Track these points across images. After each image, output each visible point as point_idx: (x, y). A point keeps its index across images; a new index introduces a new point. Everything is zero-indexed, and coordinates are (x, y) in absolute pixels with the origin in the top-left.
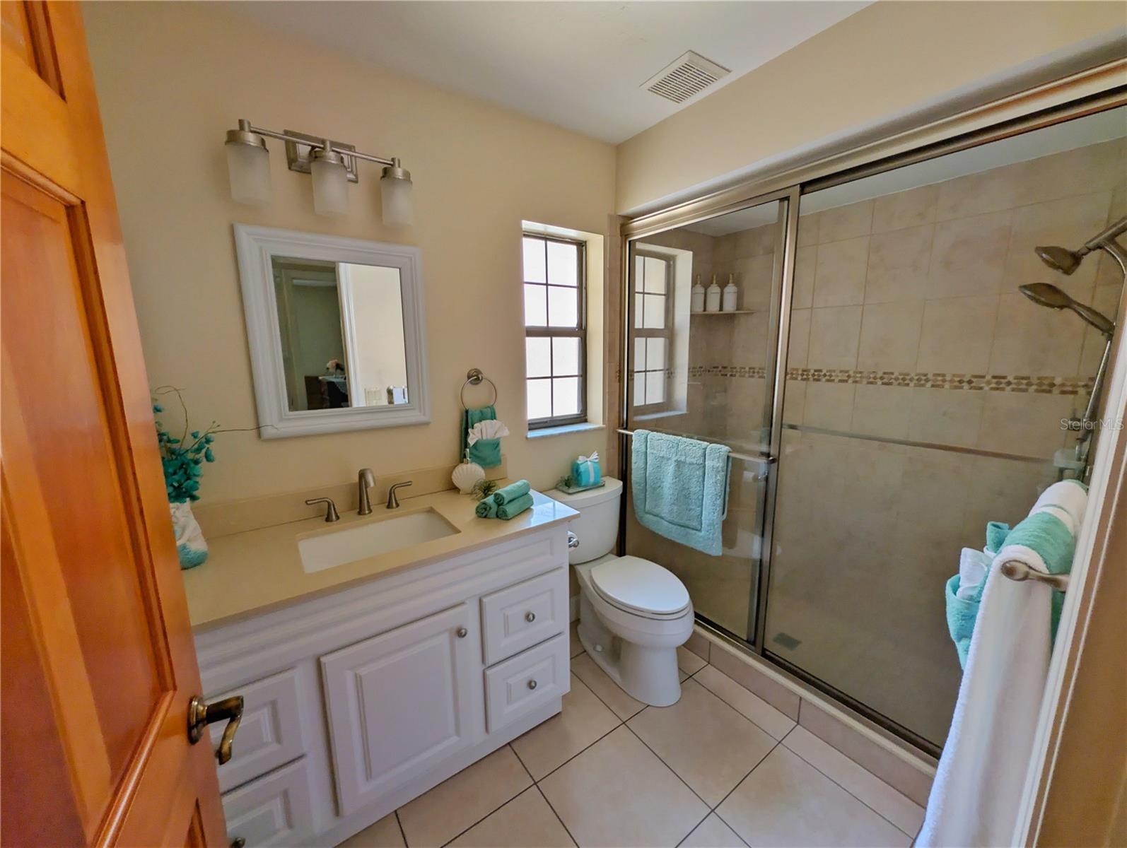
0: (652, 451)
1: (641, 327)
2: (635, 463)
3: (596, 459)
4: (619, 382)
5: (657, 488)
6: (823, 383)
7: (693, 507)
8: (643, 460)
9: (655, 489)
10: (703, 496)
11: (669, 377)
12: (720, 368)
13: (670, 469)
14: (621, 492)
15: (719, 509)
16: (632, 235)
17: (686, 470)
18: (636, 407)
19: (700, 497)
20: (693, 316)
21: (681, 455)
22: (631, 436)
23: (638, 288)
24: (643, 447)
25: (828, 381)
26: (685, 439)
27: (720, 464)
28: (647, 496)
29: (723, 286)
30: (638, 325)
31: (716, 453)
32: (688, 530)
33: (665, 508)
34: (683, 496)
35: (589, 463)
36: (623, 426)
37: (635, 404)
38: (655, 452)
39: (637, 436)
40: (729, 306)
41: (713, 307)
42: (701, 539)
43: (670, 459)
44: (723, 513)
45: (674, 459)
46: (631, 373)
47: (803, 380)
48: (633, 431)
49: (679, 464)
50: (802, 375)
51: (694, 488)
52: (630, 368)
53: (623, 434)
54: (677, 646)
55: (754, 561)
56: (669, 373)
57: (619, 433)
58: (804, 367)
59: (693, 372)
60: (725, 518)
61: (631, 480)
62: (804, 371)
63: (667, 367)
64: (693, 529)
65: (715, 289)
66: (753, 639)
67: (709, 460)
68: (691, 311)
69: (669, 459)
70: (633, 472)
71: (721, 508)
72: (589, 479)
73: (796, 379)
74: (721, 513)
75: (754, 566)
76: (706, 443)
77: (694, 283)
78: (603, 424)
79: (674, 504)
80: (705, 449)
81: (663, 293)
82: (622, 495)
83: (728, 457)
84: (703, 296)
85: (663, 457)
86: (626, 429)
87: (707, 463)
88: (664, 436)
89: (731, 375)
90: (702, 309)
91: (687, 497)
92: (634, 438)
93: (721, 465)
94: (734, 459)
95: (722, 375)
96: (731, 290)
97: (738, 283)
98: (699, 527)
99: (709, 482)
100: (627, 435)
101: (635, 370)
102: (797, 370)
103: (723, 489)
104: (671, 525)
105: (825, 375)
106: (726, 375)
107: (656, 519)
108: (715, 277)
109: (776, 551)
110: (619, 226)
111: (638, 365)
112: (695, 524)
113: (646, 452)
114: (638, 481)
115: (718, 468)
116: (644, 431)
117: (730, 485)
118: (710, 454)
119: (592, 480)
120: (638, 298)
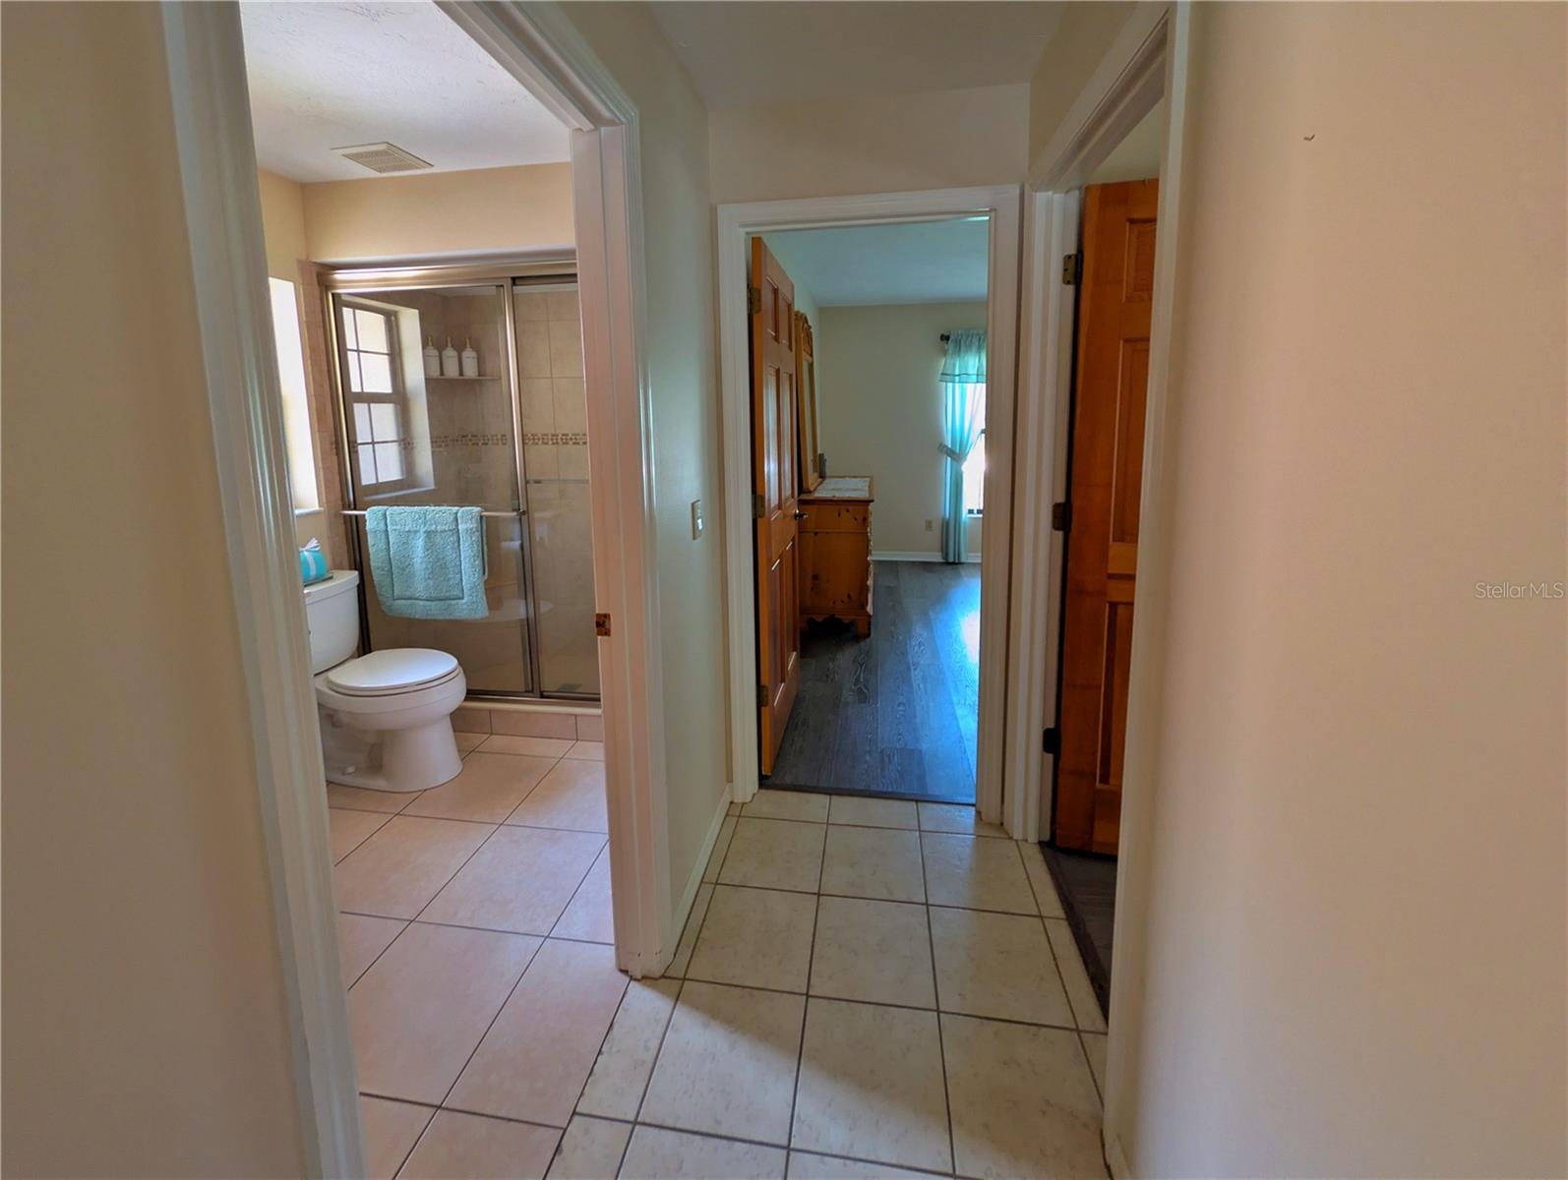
0: (394, 527)
1: (360, 390)
2: (373, 545)
3: (316, 547)
4: (337, 454)
5: (406, 566)
6: (570, 447)
7: (452, 576)
8: (383, 540)
9: (403, 569)
10: (460, 561)
11: (405, 448)
12: (470, 437)
13: (420, 542)
14: (357, 582)
15: (479, 569)
16: (335, 288)
17: (438, 539)
18: (366, 486)
19: (458, 563)
20: (428, 380)
21: (431, 525)
22: (364, 515)
23: (350, 343)
24: (382, 525)
25: (574, 443)
26: (433, 508)
27: (473, 525)
28: (395, 580)
29: (460, 349)
30: (355, 388)
31: (467, 517)
32: (449, 602)
33: (420, 587)
34: (439, 566)
35: (306, 553)
36: (349, 506)
37: (364, 483)
38: (398, 527)
39: (372, 516)
40: (471, 371)
41: (452, 371)
42: (465, 606)
43: (418, 531)
44: (484, 573)
45: (423, 530)
46: (353, 445)
47: (553, 444)
48: (366, 510)
49: (428, 534)
50: (552, 439)
51: (450, 554)
52: (351, 438)
53: (350, 516)
54: (451, 711)
55: (522, 620)
56: (406, 443)
57: (345, 516)
58: (553, 432)
59: (435, 441)
60: (486, 578)
61: (369, 566)
62: (553, 435)
63: (401, 437)
64: (454, 599)
65: (450, 354)
66: (530, 689)
67: (462, 523)
68: (426, 374)
69: (416, 532)
70: (371, 556)
71: (481, 568)
72: (309, 571)
73: (547, 444)
74: (481, 572)
75: (522, 626)
76: (457, 508)
77: (425, 346)
78: (320, 506)
79: (429, 578)
80: (456, 513)
81: (386, 352)
82: (358, 586)
83: (481, 517)
84: (438, 358)
85: (409, 531)
86: (355, 509)
87: (460, 527)
88: (407, 508)
89: (483, 444)
90: (438, 373)
91: (443, 566)
92: (367, 517)
93: (475, 525)
94: (487, 517)
95: (473, 444)
96: (469, 355)
97: (477, 349)
98: (461, 595)
99: (465, 546)
100: (356, 516)
101: (359, 441)
102: (547, 435)
103: (480, 548)
104: (428, 603)
105: (571, 439)
106: (478, 444)
107: (409, 602)
108: (449, 339)
109: (539, 609)
110: (315, 275)
111: (362, 435)
112: (456, 592)
113: (387, 530)
114: (380, 564)
115: (471, 529)
116: (380, 507)
117: (487, 544)
118: (463, 517)
119: (313, 573)
120: (352, 357)
